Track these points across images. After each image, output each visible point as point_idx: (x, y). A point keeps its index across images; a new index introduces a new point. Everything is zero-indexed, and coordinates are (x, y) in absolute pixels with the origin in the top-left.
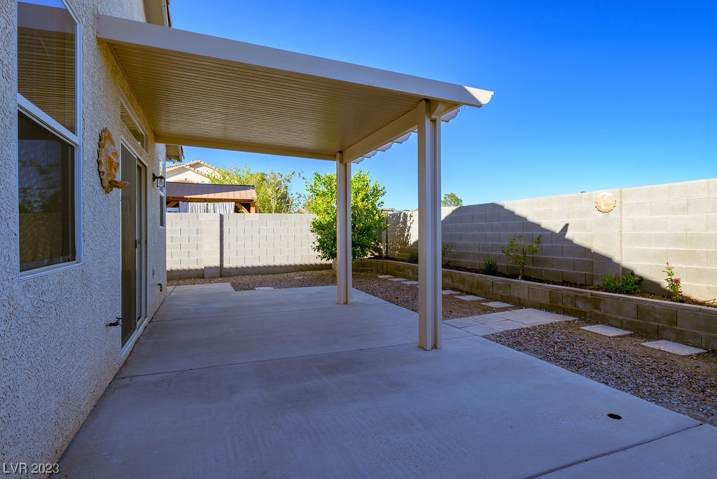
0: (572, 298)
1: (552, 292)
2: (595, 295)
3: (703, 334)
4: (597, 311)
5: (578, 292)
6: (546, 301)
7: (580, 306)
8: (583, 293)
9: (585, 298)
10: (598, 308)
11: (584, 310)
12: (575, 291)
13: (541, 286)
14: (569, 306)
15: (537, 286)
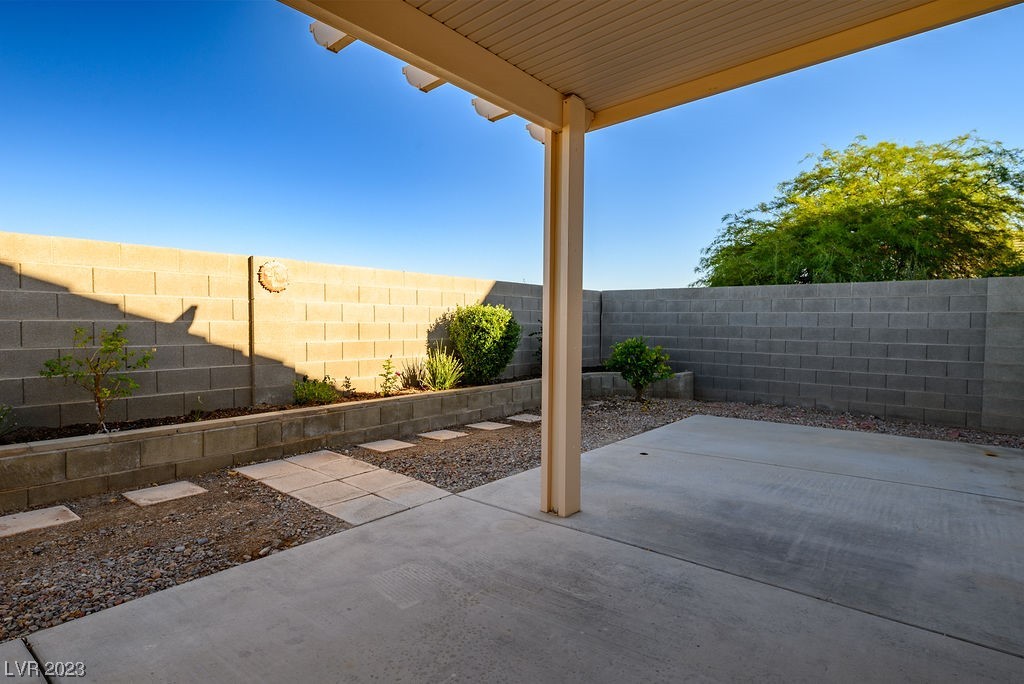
0: (298, 425)
1: (259, 427)
2: (334, 410)
3: (430, 417)
4: (337, 432)
5: (308, 413)
6: (249, 446)
7: (312, 434)
8: (315, 412)
9: (319, 419)
10: (336, 427)
11: (317, 437)
12: (303, 414)
13: (234, 422)
14: (293, 440)
15: (228, 424)
